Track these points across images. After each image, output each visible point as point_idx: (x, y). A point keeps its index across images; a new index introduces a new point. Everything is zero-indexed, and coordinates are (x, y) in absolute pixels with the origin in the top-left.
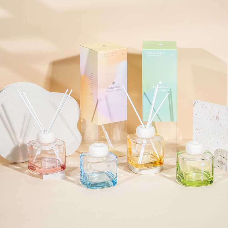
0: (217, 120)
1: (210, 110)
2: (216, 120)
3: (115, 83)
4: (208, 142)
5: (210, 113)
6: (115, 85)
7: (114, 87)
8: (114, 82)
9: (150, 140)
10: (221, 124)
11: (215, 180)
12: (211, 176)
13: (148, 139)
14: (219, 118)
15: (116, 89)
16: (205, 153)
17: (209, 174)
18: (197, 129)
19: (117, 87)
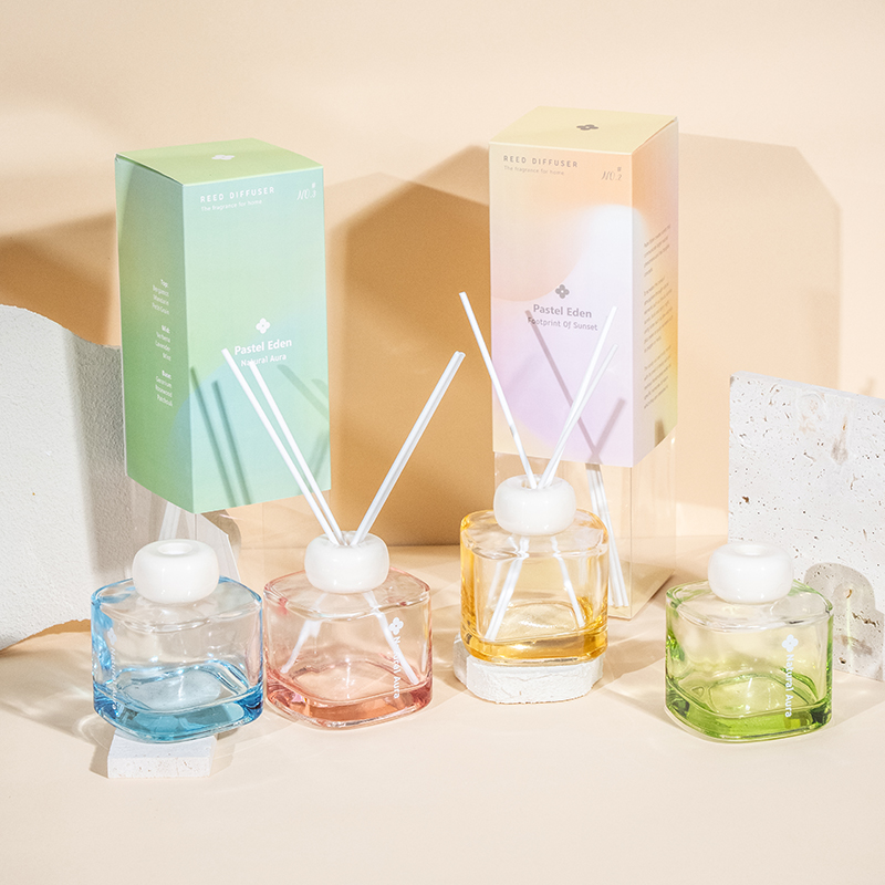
0: (836, 458)
1: (804, 418)
2: (833, 461)
3: (567, 292)
4: (797, 554)
5: (804, 430)
6: (568, 302)
7: (565, 311)
8: (562, 287)
9: (553, 539)
10: (855, 479)
11: (835, 709)
12: (821, 695)
13: (539, 539)
14: (845, 452)
15: (572, 319)
16: (793, 592)
17: (810, 684)
18: (747, 499)
19: (577, 313)
